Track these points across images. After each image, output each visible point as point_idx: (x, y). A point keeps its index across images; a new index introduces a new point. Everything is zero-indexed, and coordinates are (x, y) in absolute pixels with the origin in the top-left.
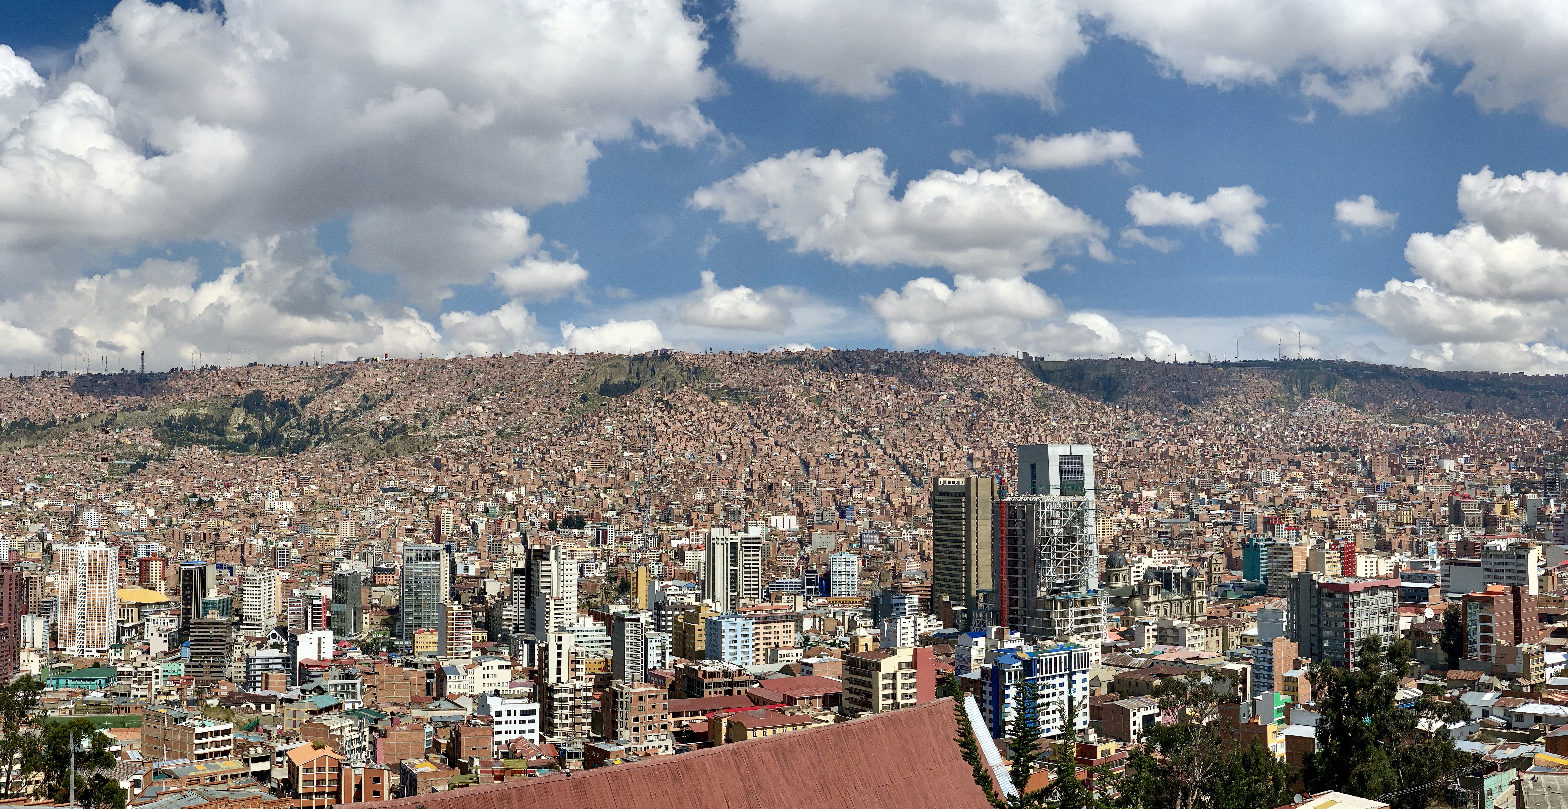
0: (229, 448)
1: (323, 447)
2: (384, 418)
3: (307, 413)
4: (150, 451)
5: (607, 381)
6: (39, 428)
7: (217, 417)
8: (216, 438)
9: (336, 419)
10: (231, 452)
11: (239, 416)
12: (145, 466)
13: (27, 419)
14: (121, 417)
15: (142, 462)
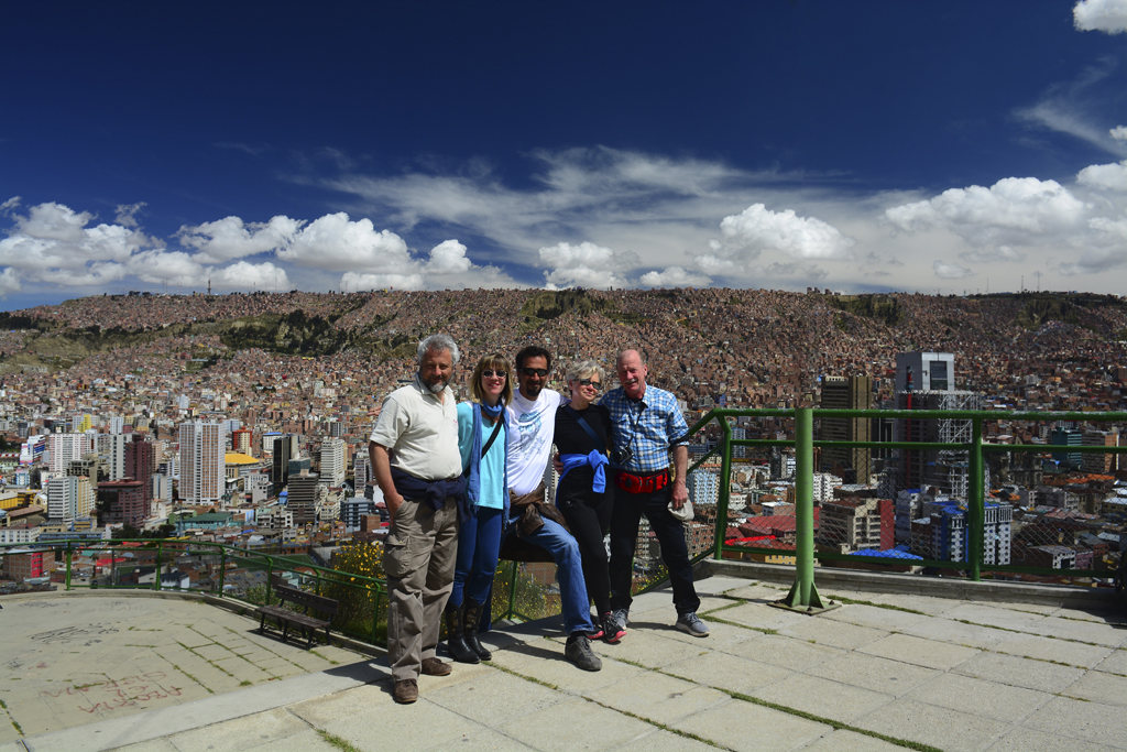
0: (278, 351)
1: (350, 350)
2: (393, 332)
3: (336, 327)
4: (218, 352)
5: (542, 308)
6: (130, 334)
7: (269, 329)
8: (269, 344)
9: (358, 332)
10: (280, 354)
11: (284, 329)
12: (215, 363)
13: (120, 327)
14: (194, 327)
15: (213, 360)
